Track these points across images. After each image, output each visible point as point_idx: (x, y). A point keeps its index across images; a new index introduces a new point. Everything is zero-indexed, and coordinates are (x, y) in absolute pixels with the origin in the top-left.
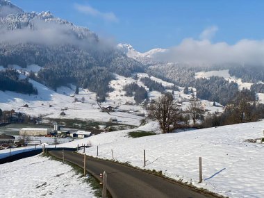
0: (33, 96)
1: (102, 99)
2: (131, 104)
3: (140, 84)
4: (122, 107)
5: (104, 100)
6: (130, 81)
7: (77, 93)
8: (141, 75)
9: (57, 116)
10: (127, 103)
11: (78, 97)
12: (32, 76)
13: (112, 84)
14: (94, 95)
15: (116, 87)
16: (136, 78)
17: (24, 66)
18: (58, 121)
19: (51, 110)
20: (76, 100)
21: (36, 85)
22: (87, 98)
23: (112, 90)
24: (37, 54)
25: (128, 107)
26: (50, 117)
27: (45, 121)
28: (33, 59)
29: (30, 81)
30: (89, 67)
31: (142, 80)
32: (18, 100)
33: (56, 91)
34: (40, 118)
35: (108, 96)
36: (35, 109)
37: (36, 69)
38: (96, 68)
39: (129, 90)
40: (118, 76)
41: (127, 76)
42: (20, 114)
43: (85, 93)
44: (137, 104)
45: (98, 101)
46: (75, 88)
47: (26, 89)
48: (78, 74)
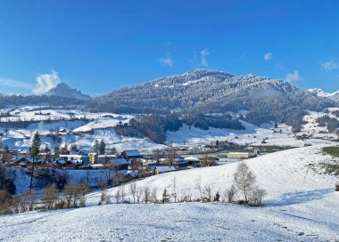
0: (242, 131)
1: (297, 129)
2: (325, 132)
3: (331, 116)
4: (316, 135)
5: (299, 131)
6: (321, 115)
7: (276, 127)
8: (331, 109)
9: (259, 143)
10: (321, 132)
11: (277, 130)
12: (241, 118)
13: (306, 118)
14: (290, 128)
15: (309, 120)
16: (328, 112)
17: (236, 111)
18: (260, 147)
19: (255, 140)
20: (275, 132)
21: (243, 123)
22: (284, 130)
23: (306, 123)
24: (244, 102)
25: (321, 135)
26: (254, 144)
27: (250, 148)
28: (241, 106)
29: (240, 121)
30: (285, 107)
31: (333, 113)
32: (232, 134)
33: (259, 126)
34: (247, 145)
35: (302, 128)
36: (243, 140)
37: (244, 113)
38: (290, 108)
39: (321, 122)
40: (310, 112)
41: (318, 111)
42: (231, 144)
43: (282, 126)
44: (331, 132)
45: (294, 132)
46: (274, 123)
47: (237, 127)
48: (276, 113)
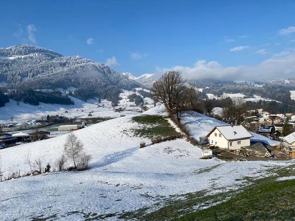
0: (72, 106)
1: (115, 104)
2: (134, 106)
3: (138, 94)
4: (128, 108)
5: (117, 105)
6: (131, 93)
7: (100, 102)
8: (137, 89)
9: (86, 116)
10: (131, 106)
11: (100, 104)
12: (70, 94)
13: (121, 95)
14: (111, 102)
15: (124, 97)
16: (135, 91)
17: (65, 88)
18: (86, 119)
19: (83, 113)
20: (99, 106)
21: (72, 99)
22: (105, 104)
23: (121, 99)
24: (73, 80)
25: (131, 108)
26: (82, 117)
27: (78, 121)
28: (70, 83)
29: (69, 97)
30: (106, 86)
31: (139, 92)
32: (62, 109)
33: (86, 102)
34: (75, 119)
35: (119, 103)
36: (72, 113)
37: (73, 90)
38: (110, 87)
39: (131, 98)
40: (124, 91)
41: (129, 90)
42: (61, 118)
43: (104, 101)
44: (137, 106)
45: (113, 106)
46: (98, 99)
47: (66, 102)
48: (99, 91)
